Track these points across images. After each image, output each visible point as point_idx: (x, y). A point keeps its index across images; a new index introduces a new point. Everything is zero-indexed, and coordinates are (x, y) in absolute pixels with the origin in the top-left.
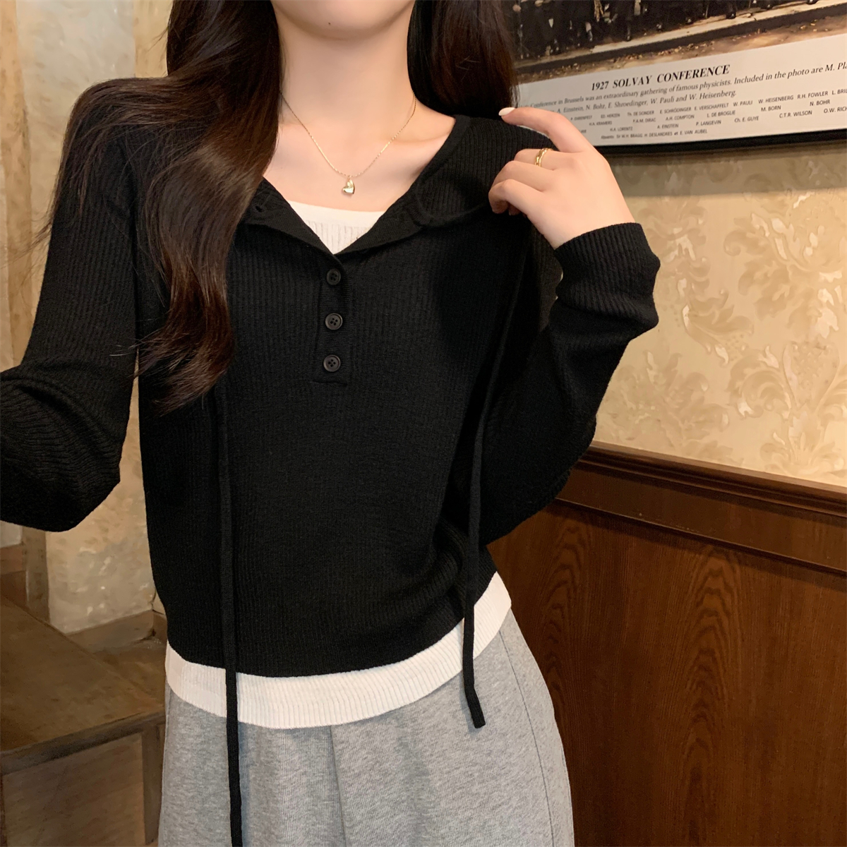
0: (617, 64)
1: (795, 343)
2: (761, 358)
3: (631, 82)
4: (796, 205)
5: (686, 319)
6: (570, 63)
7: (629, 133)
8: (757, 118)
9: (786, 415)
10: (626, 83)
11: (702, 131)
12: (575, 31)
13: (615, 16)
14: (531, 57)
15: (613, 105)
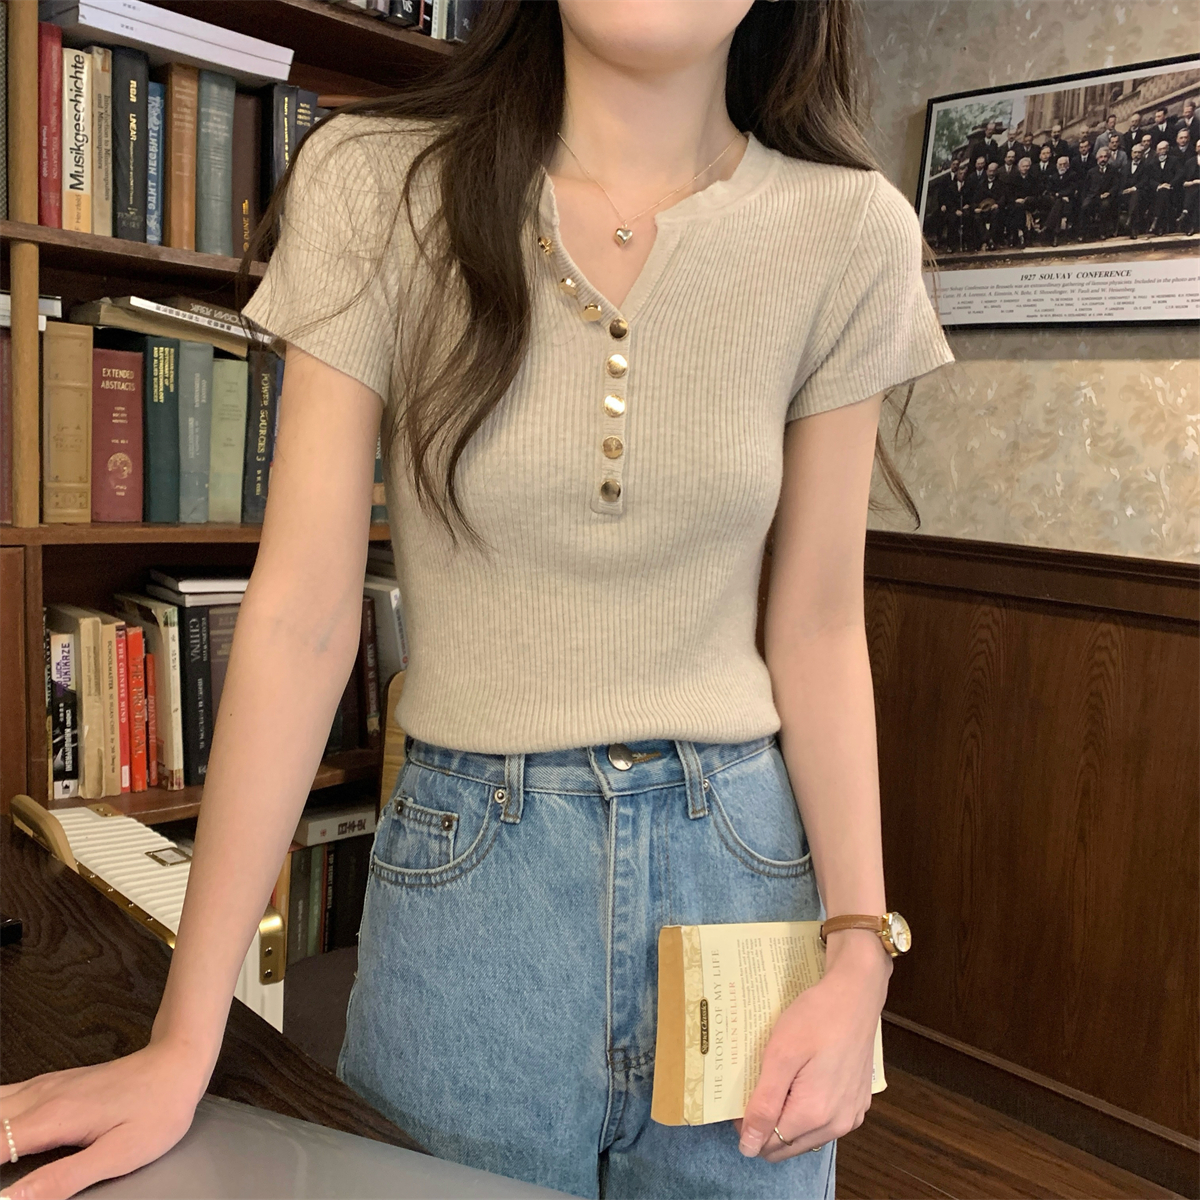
0: (1044, 263)
1: (1168, 464)
2: (1143, 475)
3: (1054, 276)
4: (1172, 368)
5: (1088, 448)
6: (1003, 258)
7: (1051, 313)
8: (1150, 308)
9: (1160, 515)
10: (1050, 277)
11: (1109, 314)
12: (1008, 234)
13: (1045, 228)
14: (969, 251)
15: (1038, 292)
